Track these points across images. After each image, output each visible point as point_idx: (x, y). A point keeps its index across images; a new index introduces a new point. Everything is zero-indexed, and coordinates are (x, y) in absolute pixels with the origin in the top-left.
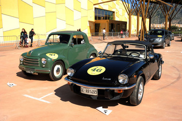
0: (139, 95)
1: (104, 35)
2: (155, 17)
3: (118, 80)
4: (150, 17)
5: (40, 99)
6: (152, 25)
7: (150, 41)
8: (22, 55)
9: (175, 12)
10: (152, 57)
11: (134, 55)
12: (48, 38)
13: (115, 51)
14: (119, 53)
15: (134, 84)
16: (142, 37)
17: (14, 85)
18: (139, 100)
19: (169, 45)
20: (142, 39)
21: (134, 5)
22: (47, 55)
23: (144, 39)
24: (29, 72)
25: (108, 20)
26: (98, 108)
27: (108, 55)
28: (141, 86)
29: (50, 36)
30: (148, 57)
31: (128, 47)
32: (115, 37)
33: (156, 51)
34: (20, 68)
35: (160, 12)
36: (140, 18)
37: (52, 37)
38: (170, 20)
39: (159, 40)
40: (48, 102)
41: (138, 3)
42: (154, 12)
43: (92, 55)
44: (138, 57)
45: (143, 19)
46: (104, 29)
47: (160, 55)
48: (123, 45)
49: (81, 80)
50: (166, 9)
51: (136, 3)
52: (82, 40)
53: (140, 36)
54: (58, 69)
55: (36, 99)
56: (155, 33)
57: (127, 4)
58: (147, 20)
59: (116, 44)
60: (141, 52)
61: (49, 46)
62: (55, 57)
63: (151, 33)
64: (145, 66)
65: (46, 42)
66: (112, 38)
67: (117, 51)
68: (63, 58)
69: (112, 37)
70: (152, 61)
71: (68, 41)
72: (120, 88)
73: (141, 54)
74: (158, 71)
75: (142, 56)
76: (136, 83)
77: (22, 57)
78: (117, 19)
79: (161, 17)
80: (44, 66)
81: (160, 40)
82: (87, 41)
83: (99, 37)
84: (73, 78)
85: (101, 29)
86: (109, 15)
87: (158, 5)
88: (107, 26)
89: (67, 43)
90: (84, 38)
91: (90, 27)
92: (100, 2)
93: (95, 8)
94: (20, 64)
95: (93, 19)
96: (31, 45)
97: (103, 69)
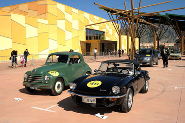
0: (129, 103)
1: (95, 55)
2: (145, 37)
3: (112, 91)
4: (139, 36)
5: (46, 110)
6: (141, 44)
7: (139, 60)
8: (27, 73)
9: (163, 31)
10: (139, 73)
11: (124, 72)
12: (48, 58)
13: (108, 69)
14: (111, 70)
15: (124, 94)
16: (132, 56)
17: (20, 99)
18: (130, 108)
19: (157, 64)
20: (132, 58)
21: (123, 26)
22: (50, 73)
23: (134, 58)
24: (33, 88)
25: (99, 40)
26: (96, 115)
27: (103, 72)
28: (130, 96)
29: (49, 56)
30: (136, 74)
31: (119, 65)
32: (106, 56)
33: (143, 69)
34: (24, 85)
35: (149, 32)
36: (130, 38)
37: (51, 57)
38: (158, 40)
39: (147, 59)
40: (54, 112)
41: (127, 23)
42: (143, 32)
43: (87, 72)
44: (128, 73)
45: (132, 39)
46: (96, 49)
47: (146, 72)
48: (114, 64)
49: (81, 92)
50: (154, 29)
52: (78, 59)
53: (130, 55)
54: (59, 85)
55: (43, 109)
56: (143, 52)
57: (117, 24)
58: (137, 40)
59: (108, 63)
60: (130, 69)
61: (49, 65)
62: (56, 74)
63: (140, 53)
64: (133, 81)
65: (46, 62)
66: (103, 58)
68: (62, 75)
69: (103, 56)
70: (139, 76)
71: (67, 61)
72: (114, 97)
73: (130, 71)
74: (145, 85)
75: (131, 73)
76: (126, 93)
77: (26, 75)
78: (107, 39)
79: (150, 37)
80: (47, 82)
81: (149, 59)
82: (82, 61)
83: (90, 57)
84: (75, 91)
85: (92, 49)
86: (99, 35)
87: (146, 25)
88: (98, 46)
89: (66, 62)
90: (80, 58)
91: (81, 47)
92: (91, 23)
93: (86, 28)
94: (24, 81)
95: (84, 39)
96: (25, 65)
97: (100, 83)
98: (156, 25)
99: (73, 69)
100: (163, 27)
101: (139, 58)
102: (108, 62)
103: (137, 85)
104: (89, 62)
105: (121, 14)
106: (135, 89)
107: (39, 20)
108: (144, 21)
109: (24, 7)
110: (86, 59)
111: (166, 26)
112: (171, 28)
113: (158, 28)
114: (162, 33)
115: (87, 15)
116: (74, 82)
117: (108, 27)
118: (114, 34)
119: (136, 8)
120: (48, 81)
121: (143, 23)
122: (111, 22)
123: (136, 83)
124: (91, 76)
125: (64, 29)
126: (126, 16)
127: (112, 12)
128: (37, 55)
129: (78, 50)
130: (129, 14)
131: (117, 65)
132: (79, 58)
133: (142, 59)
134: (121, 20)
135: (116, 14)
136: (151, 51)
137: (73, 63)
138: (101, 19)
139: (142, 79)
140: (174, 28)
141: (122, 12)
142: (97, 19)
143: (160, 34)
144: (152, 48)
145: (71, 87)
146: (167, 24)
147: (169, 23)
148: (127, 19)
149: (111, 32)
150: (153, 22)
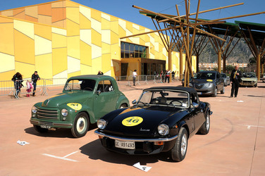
0: (182, 149)
2: (205, 54)
3: (157, 131)
4: (197, 53)
6: (200, 64)
7: (197, 87)
8: (36, 105)
9: (232, 46)
10: (196, 106)
11: (175, 104)
12: (66, 84)
13: (153, 100)
14: (157, 102)
15: (175, 135)
16: (187, 82)
17: (26, 143)
18: (183, 155)
19: (222, 93)
20: (187, 85)
21: (174, 38)
22: (69, 105)
23: (189, 84)
24: (45, 127)
26: (135, 165)
27: (145, 104)
28: (184, 138)
29: (69, 81)
30: (192, 107)
31: (168, 94)
32: (150, 82)
33: (202, 100)
34: (32, 122)
36: (184, 56)
37: (71, 82)
38: (225, 58)
39: (209, 85)
40: (74, 161)
41: (180, 35)
42: (203, 47)
43: (122, 105)
44: (181, 105)
45: (187, 57)
46: (135, 71)
47: (207, 104)
48: (161, 93)
50: (218, 44)
51: (178, 36)
52: (109, 86)
53: (183, 80)
54: (82, 122)
56: (203, 76)
57: (165, 36)
58: (194, 58)
59: (153, 92)
60: (184, 100)
61: (68, 94)
63: (198, 77)
64: (188, 117)
65: (64, 89)
66: (145, 84)
67: (155, 99)
68: (87, 108)
69: (146, 81)
70: (197, 110)
72: (160, 140)
73: (184, 102)
74: (205, 123)
75: (185, 105)
76: (178, 135)
77: (35, 108)
78: (152, 57)
79: (213, 54)
80: (64, 119)
81: (211, 86)
82: (116, 88)
83: (127, 83)
84: (105, 131)
85: (129, 71)
86: (140, 51)
87: (207, 38)
88: (138, 67)
89: (92, 90)
90: (112, 83)
91: (114, 68)
92: (128, 34)
93: (121, 42)
94: (32, 117)
95: (118, 58)
96: (34, 94)
97: (141, 120)
98: (221, 38)
99: (103, 100)
100: (231, 40)
101: (196, 84)
102: (153, 90)
103: (194, 123)
104: (125, 90)
105: (171, 22)
106: (190, 128)
107: (54, 30)
108: (204, 31)
109: (32, 10)
110: (121, 85)
111: (235, 39)
112: (242, 41)
113: (224, 42)
114: (230, 49)
115: (122, 23)
116: (104, 118)
117: (152, 40)
118: (161, 51)
119: (192, 13)
120: (67, 117)
121: (203, 34)
122: (157, 33)
123: (192, 119)
124: (128, 110)
125: (89, 42)
126: (178, 24)
127: (159, 18)
128: (51, 80)
129: (110, 72)
130: (183, 21)
131: (165, 94)
132: (111, 85)
133: (202, 86)
134: (171, 30)
135: (164, 22)
136: (214, 74)
137: (102, 91)
138: (142, 28)
139: (201, 114)
140: (246, 42)
141: (173, 19)
142: (137, 28)
143: (227, 50)
144: (215, 69)
145: (100, 126)
146: (237, 36)
147: (240, 35)
148: (179, 28)
149: (157, 47)
150: (217, 33)
